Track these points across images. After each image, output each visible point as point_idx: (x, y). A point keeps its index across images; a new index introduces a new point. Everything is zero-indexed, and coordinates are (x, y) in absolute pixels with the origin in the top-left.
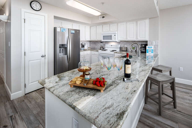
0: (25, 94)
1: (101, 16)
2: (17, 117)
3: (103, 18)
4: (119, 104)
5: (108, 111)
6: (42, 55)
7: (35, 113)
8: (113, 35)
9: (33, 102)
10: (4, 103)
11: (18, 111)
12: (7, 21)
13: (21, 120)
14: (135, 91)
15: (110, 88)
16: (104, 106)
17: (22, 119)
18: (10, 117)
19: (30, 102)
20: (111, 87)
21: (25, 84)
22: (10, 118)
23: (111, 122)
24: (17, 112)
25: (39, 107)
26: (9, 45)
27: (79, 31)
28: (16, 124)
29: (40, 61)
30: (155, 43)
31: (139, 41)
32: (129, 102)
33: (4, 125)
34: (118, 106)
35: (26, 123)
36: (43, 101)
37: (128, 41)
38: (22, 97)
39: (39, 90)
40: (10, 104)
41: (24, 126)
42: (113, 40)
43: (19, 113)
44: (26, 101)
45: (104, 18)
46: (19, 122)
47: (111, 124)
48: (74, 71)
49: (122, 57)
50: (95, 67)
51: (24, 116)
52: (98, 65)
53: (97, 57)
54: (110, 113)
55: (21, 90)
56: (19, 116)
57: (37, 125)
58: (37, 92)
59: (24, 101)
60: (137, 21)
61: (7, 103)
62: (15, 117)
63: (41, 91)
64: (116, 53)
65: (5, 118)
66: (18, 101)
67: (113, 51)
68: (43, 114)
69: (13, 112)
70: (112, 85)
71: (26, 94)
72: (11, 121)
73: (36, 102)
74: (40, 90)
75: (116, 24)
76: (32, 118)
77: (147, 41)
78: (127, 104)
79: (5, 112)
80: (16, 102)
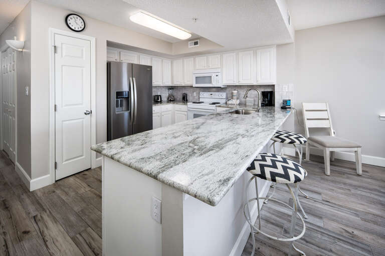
0: (56, 181)
1: (191, 42)
2: (45, 217)
3: (195, 44)
4: (222, 171)
5: (206, 177)
6: (87, 111)
7: (78, 210)
8: (213, 76)
9: (72, 194)
10: (19, 197)
11: (45, 207)
12: (21, 50)
13: (54, 222)
14: (247, 156)
15: (209, 153)
16: (200, 173)
17: (55, 220)
18: (33, 218)
19: (67, 194)
20: (211, 152)
21: (56, 163)
22: (34, 220)
23: (211, 189)
24: (44, 210)
25: (83, 200)
26: (27, 93)
27: (151, 67)
28: (45, 229)
29: (83, 121)
30: (288, 88)
31: (261, 86)
32: (238, 168)
33: (23, 230)
34: (221, 172)
35: (64, 226)
36: (89, 191)
37: (240, 86)
38: (50, 185)
39: (81, 174)
40: (31, 198)
41: (60, 230)
42: (214, 84)
43: (48, 211)
44: (58, 192)
45: (196, 46)
46: (50, 224)
47: (210, 190)
48: (148, 133)
49: (230, 113)
50: (184, 128)
51: (58, 216)
52: (188, 125)
53: (185, 115)
54: (208, 180)
55: (48, 174)
56: (48, 216)
57: (83, 229)
58: (78, 178)
59: (54, 192)
60: (256, 51)
61: (24, 197)
62: (41, 217)
63: (84, 175)
64: (220, 106)
65: (24, 219)
66: (44, 193)
67: (214, 104)
68: (91, 211)
69: (37, 210)
70: (212, 150)
71: (58, 180)
72: (35, 225)
73: (77, 193)
74: (83, 173)
75: (219, 56)
76: (72, 218)
77: (274, 85)
78: (235, 170)
79: (23, 210)
80: (39, 194)
